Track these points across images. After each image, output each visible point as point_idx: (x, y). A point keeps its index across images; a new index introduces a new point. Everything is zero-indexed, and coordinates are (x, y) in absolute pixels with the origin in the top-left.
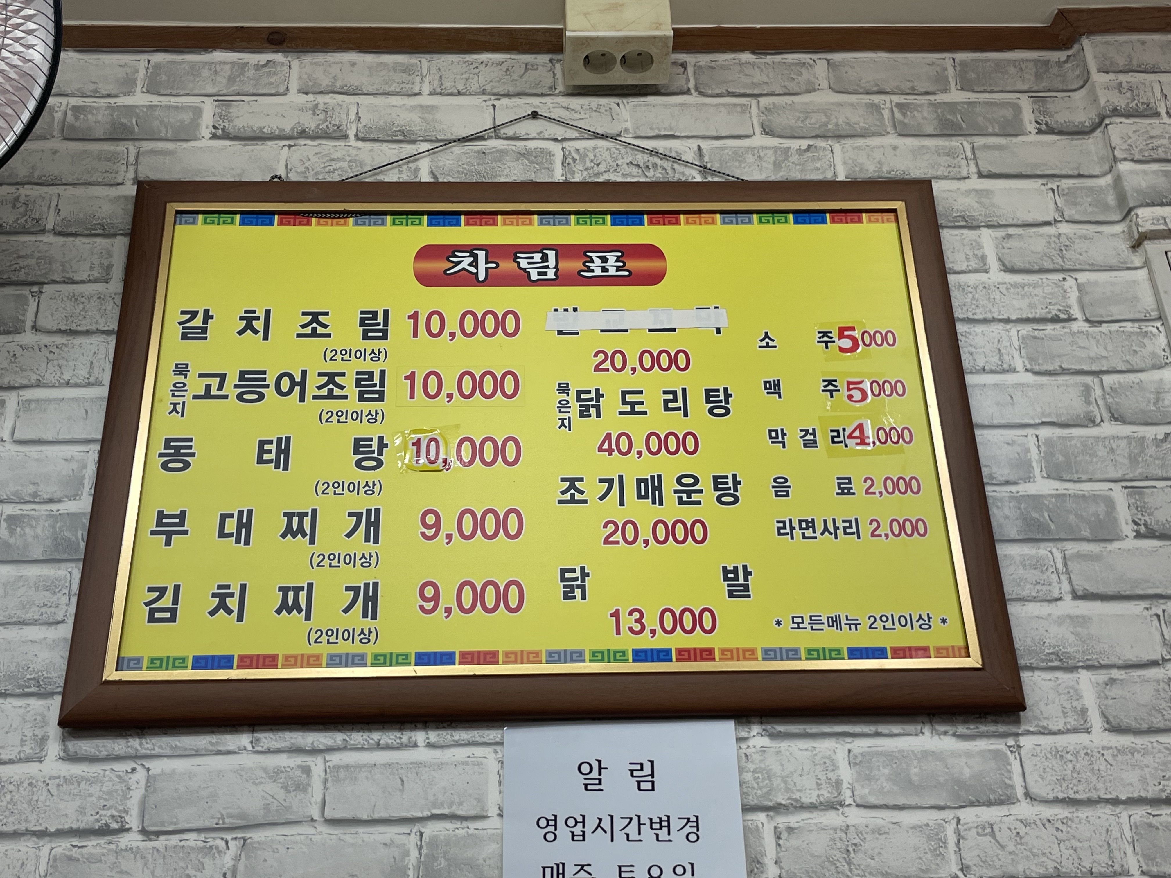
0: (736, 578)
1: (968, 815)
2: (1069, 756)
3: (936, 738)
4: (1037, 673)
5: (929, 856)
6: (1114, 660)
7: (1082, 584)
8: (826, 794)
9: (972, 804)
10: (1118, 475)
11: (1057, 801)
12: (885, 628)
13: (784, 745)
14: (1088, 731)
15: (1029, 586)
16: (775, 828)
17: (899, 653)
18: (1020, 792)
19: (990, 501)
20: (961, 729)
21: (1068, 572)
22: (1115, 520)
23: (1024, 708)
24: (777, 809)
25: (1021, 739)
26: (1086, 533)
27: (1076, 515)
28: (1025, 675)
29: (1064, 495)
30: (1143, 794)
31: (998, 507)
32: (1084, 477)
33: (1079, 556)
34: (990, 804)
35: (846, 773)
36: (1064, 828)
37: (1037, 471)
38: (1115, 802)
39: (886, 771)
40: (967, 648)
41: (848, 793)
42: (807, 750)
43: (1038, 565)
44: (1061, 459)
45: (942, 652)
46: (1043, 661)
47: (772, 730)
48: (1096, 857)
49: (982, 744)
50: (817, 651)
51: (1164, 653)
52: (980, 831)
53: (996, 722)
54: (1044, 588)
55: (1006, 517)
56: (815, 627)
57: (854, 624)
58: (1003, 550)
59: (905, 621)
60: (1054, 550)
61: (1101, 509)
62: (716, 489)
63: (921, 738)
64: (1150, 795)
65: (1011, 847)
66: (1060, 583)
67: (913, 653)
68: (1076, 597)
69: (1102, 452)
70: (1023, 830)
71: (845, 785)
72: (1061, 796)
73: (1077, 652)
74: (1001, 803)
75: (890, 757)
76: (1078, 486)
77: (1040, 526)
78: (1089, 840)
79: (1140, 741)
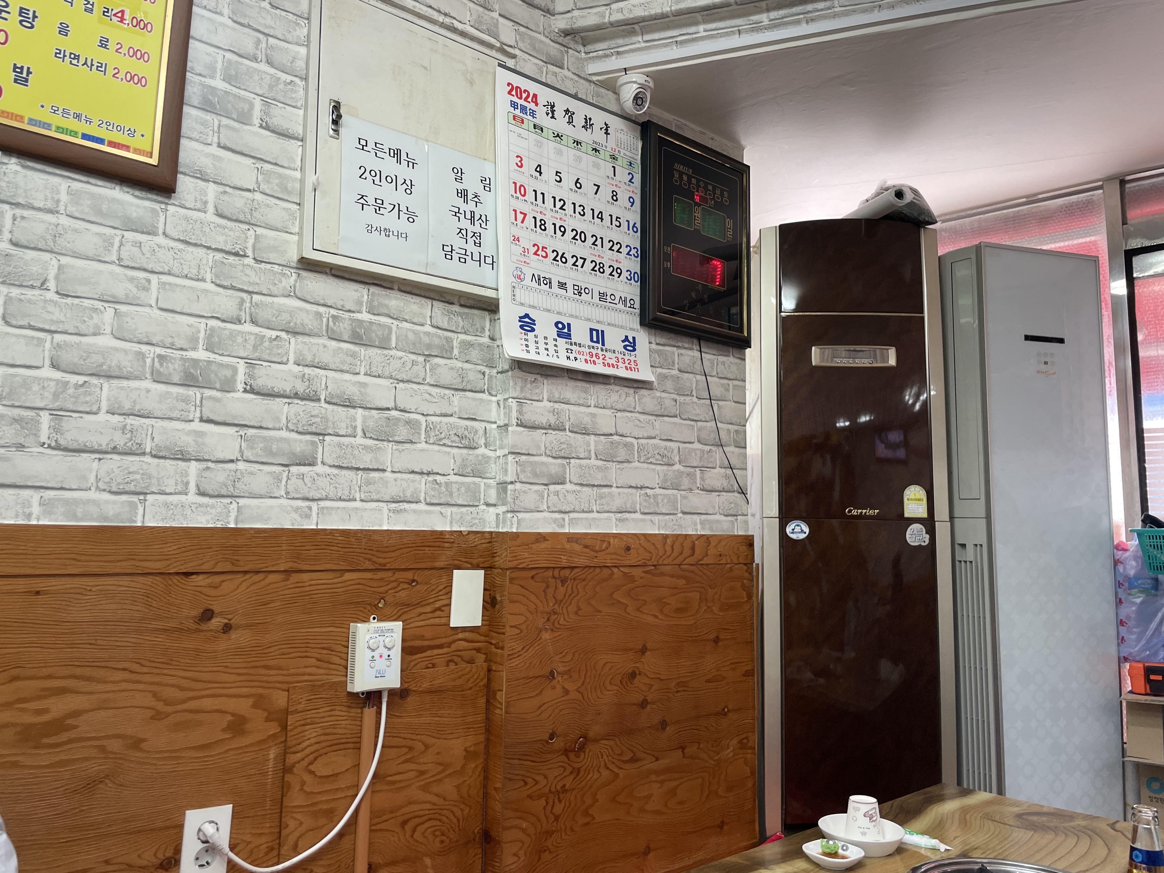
0: (21, 73)
1: (129, 235)
2: (192, 221)
3: (122, 193)
4: (187, 177)
5: (102, 249)
6: (229, 183)
7: (224, 141)
8: (49, 205)
9: (133, 230)
10: (260, 93)
11: (179, 240)
12: (107, 129)
13: (30, 173)
14: (205, 212)
15: (196, 133)
16: (14, 214)
17: (112, 144)
18: (161, 231)
19: (187, 82)
20: (137, 193)
21: (219, 132)
22: (252, 115)
23: (175, 193)
24: (17, 205)
25: (169, 206)
26: (235, 116)
27: (232, 105)
28: (180, 176)
29: (229, 93)
30: (224, 248)
31: (191, 86)
32: (242, 87)
33: (227, 127)
34: (143, 233)
35: (64, 197)
36: (179, 253)
37: (218, 74)
38: (209, 248)
39: (89, 203)
40: (151, 153)
41: (63, 208)
42: (43, 179)
43: (204, 123)
44: (234, 73)
45: (137, 151)
46: (192, 172)
47: (24, 164)
48: (191, 270)
49: (147, 203)
50: (63, 129)
51: (255, 187)
52: (134, 244)
53: (157, 195)
54: (204, 136)
55: (194, 93)
56: (65, 115)
57: (89, 121)
58: (186, 109)
59: (120, 129)
60: (215, 120)
61: (246, 107)
62: (20, 15)
63: (113, 191)
64: (227, 249)
65: (148, 255)
66: (213, 136)
67: (120, 147)
68: (219, 146)
69: (256, 78)
70: (157, 249)
71: (62, 203)
72: (182, 238)
73: (211, 173)
74: (149, 233)
75: (92, 196)
76: (238, 90)
77: (211, 104)
78: (190, 262)
79: (230, 224)
